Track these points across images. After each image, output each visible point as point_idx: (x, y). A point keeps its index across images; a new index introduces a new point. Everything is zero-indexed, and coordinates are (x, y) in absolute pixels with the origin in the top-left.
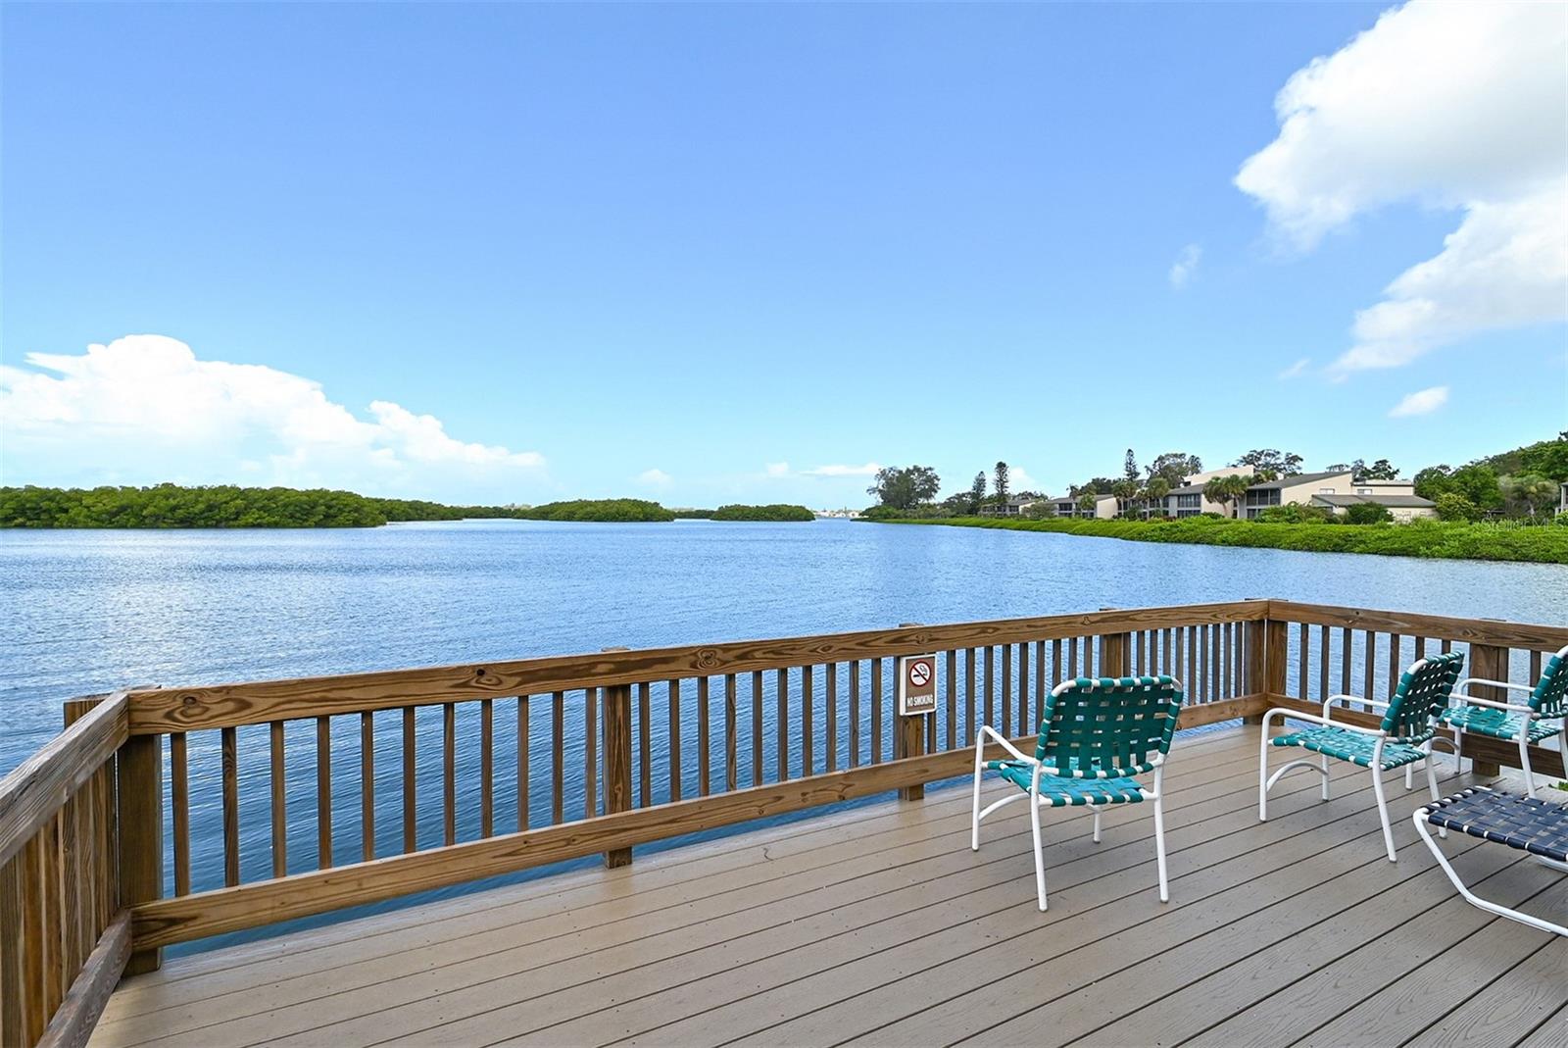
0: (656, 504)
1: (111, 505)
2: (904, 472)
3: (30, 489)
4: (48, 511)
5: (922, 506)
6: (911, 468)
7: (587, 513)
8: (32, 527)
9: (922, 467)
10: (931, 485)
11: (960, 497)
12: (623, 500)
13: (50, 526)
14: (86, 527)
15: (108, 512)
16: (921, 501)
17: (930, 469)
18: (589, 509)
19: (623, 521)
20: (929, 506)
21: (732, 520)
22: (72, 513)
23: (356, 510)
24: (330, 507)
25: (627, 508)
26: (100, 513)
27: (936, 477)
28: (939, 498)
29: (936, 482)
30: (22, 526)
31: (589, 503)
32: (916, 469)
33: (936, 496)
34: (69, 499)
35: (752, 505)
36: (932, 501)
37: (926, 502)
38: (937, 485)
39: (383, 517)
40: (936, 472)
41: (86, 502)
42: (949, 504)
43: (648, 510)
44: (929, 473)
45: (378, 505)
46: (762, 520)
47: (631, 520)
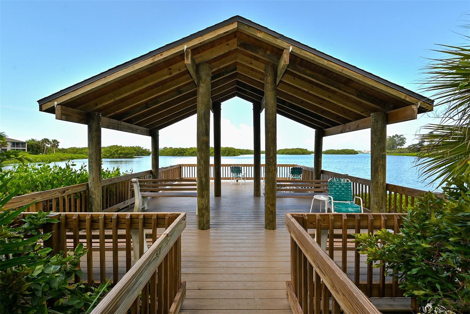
0: (306, 149)
1: (192, 151)
2: (392, 137)
3: (180, 148)
4: (182, 153)
5: (398, 149)
6: (395, 135)
7: (287, 152)
8: (180, 156)
9: (399, 134)
10: (402, 141)
11: (414, 145)
12: (297, 148)
13: (183, 156)
14: (188, 156)
15: (191, 153)
16: (398, 147)
17: (402, 135)
18: (288, 151)
19: (297, 154)
20: (401, 149)
21: (330, 154)
22: (186, 153)
23: (234, 152)
24: (229, 151)
25: (298, 151)
26: (190, 153)
27: (405, 138)
28: (406, 146)
29: (404, 140)
30: (179, 156)
31: (288, 149)
32: (397, 135)
33: (404, 145)
34: (186, 150)
35: (336, 149)
36: (403, 147)
37: (400, 147)
38: (405, 141)
39: (239, 154)
40: (404, 136)
41: (188, 151)
42: (409, 148)
43: (304, 151)
44: (402, 137)
45: (239, 151)
46: (339, 154)
47: (299, 154)
